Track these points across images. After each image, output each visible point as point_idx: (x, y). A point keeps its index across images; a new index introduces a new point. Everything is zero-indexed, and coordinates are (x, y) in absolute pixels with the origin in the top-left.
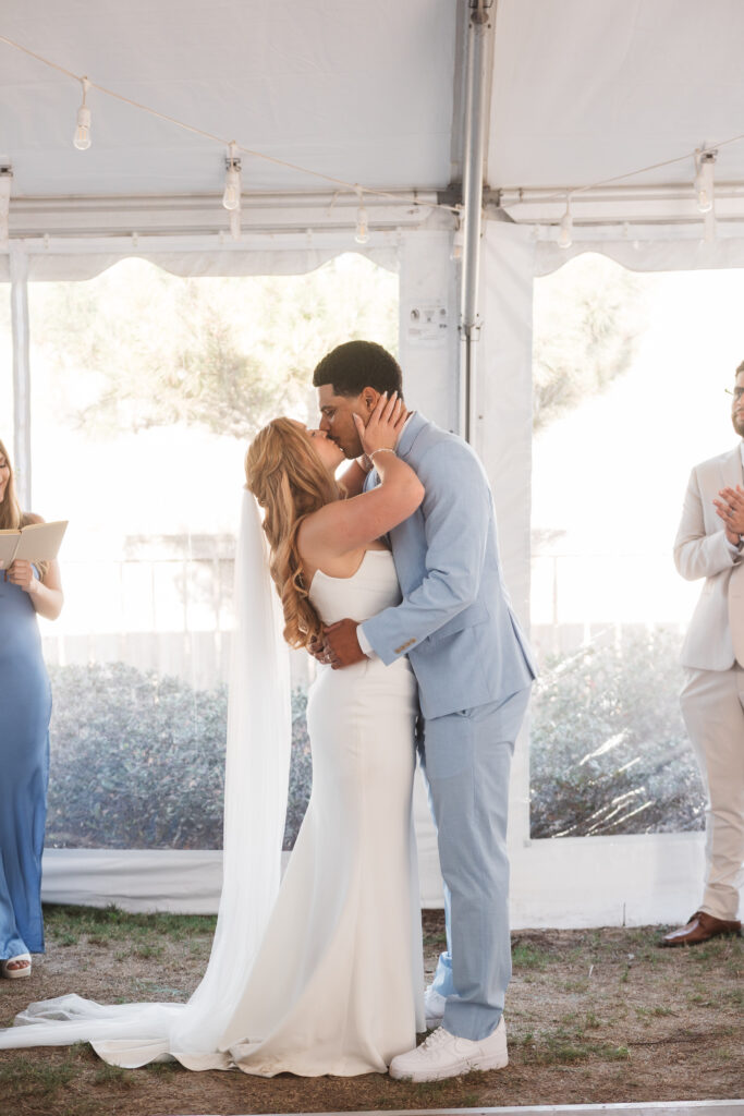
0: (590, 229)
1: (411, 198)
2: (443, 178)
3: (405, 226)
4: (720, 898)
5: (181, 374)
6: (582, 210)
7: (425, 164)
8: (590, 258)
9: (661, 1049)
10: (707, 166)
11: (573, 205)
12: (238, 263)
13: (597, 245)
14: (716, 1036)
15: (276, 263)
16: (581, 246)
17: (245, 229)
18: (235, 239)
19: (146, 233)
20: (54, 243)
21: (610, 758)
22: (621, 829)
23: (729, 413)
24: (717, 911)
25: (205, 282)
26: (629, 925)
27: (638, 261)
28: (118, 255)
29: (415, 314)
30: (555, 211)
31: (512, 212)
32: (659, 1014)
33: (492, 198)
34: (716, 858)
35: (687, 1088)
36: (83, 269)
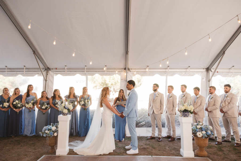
0: (137, 72)
1: (122, 69)
2: (124, 68)
3: (121, 72)
4: (153, 135)
5: (102, 84)
6: (136, 71)
7: (122, 66)
8: (138, 75)
9: (142, 150)
10: (148, 67)
11: (136, 70)
12: (106, 75)
13: (138, 74)
14: (147, 148)
15: (109, 75)
16: (136, 74)
17: (107, 72)
18: (106, 72)
19: (98, 72)
20: (90, 72)
21: (139, 120)
22: (140, 127)
23: (152, 89)
24: (153, 136)
25: (104, 76)
26: (140, 136)
27: (142, 75)
28: (96, 74)
29: (122, 79)
30: (134, 71)
31: (130, 71)
32: (142, 146)
33: (129, 69)
34: (153, 131)
35: (144, 154)
36: (92, 75)
